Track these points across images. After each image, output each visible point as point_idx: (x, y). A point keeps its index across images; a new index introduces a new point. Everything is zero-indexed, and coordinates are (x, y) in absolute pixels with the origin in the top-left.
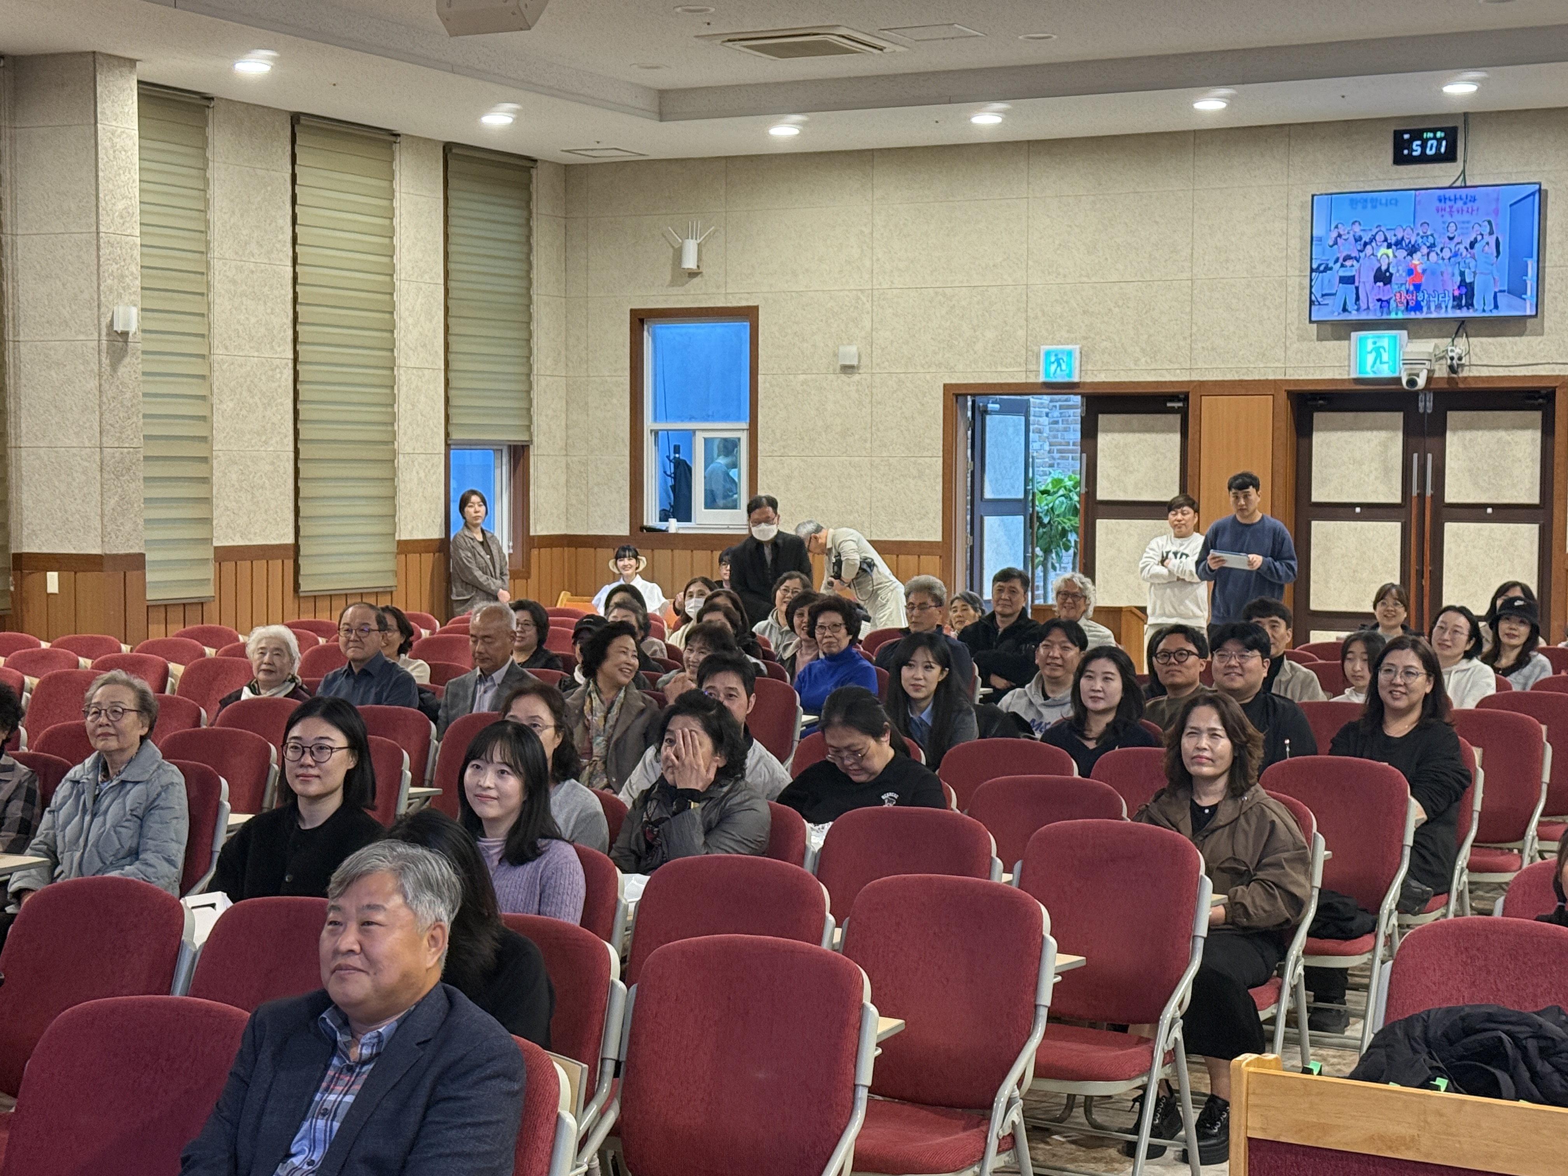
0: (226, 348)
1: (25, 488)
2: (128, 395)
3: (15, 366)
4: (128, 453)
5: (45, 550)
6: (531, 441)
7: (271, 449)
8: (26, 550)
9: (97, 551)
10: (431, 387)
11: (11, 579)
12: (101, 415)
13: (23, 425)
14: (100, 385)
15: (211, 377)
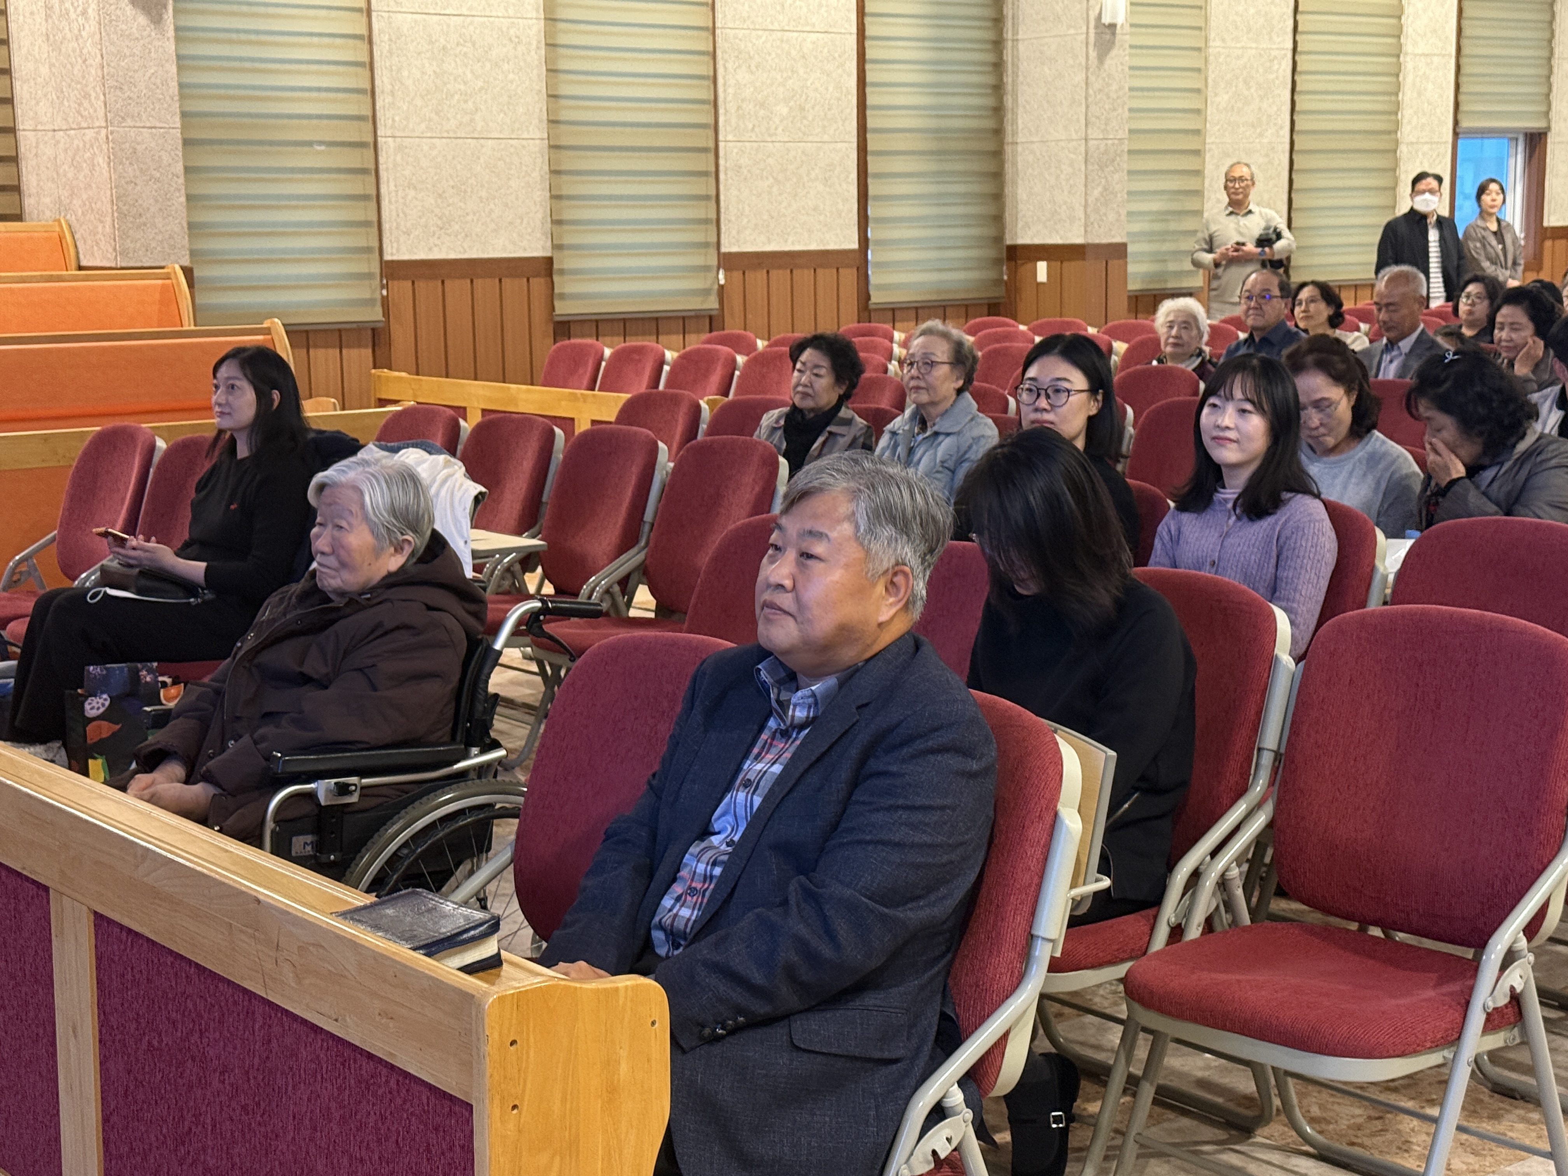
0: (1223, 40)
1: (1020, 182)
2: (1114, 87)
3: (1013, 64)
4: (1113, 144)
5: (1037, 241)
6: (1549, 128)
7: (1267, 141)
8: (1020, 241)
9: (1079, 240)
10: (1441, 73)
11: (1005, 268)
12: (1087, 107)
13: (1020, 122)
14: (1087, 78)
15: (1206, 70)
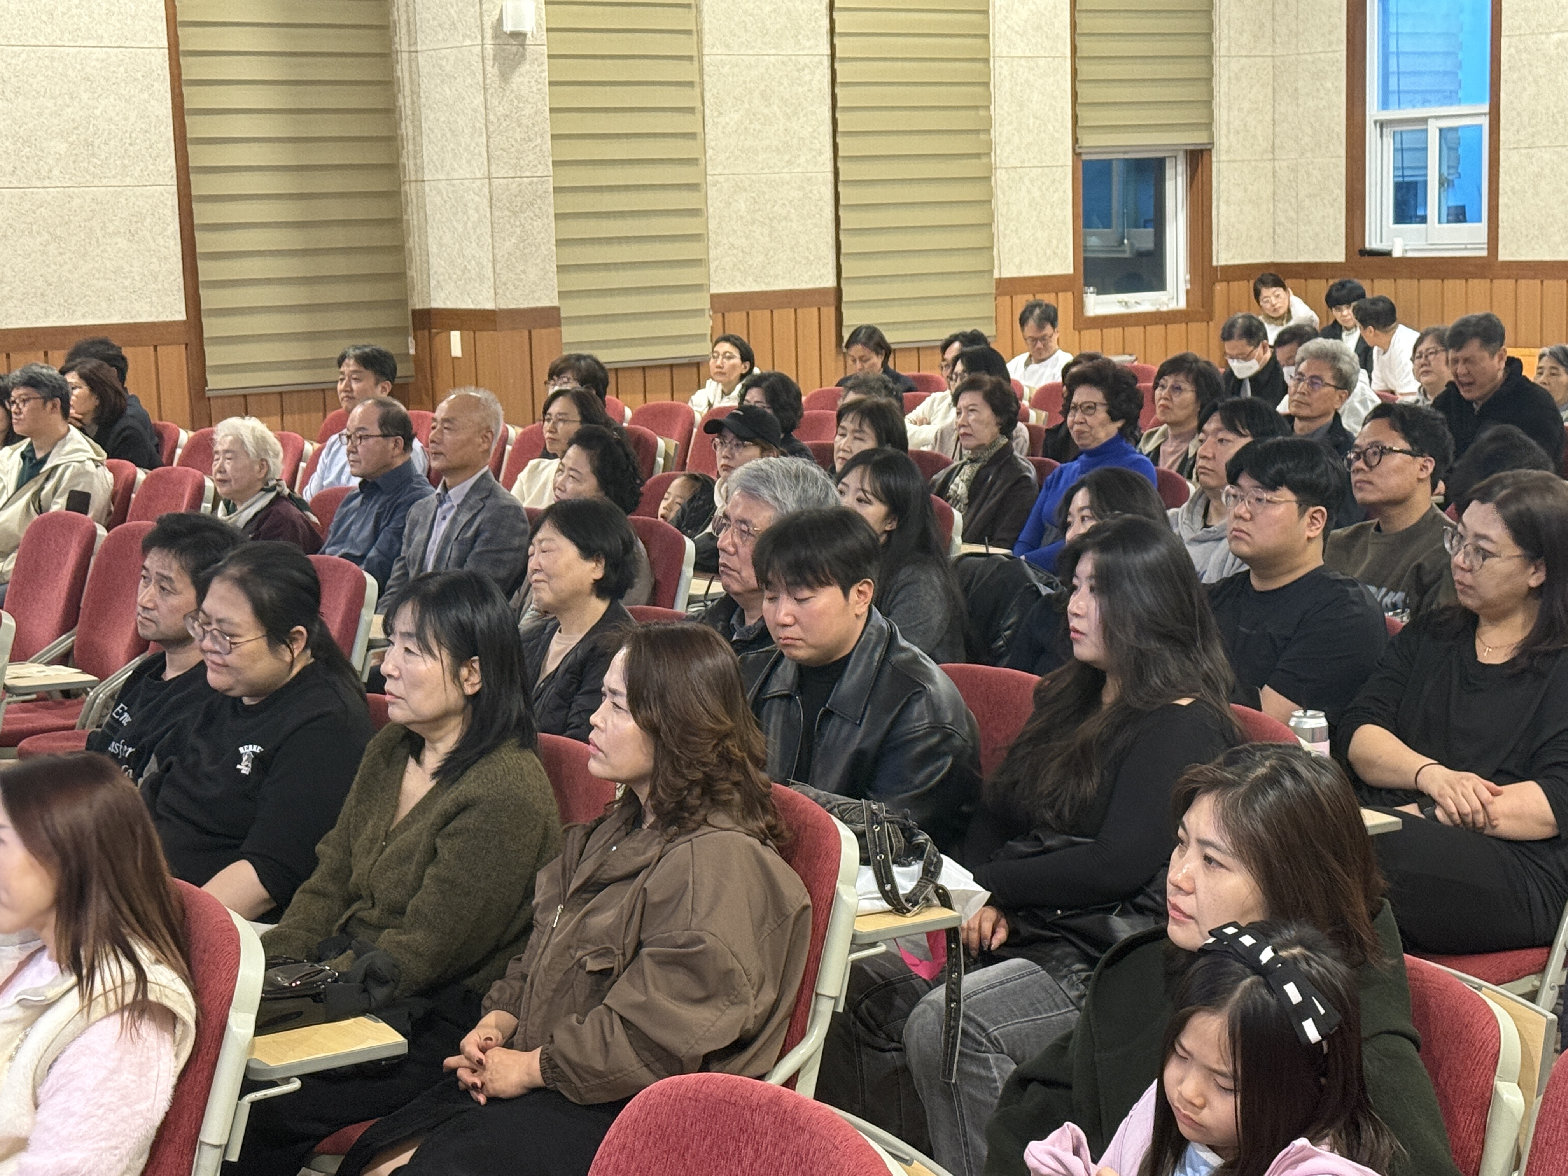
2: (527, 112)
4: (531, 183)
5: (450, 305)
6: (1212, 144)
7: (799, 170)
8: (434, 305)
9: (490, 306)
10: (1051, 81)
11: (411, 339)
12: (488, 137)
13: (427, 154)
14: (486, 101)
15: (702, 83)
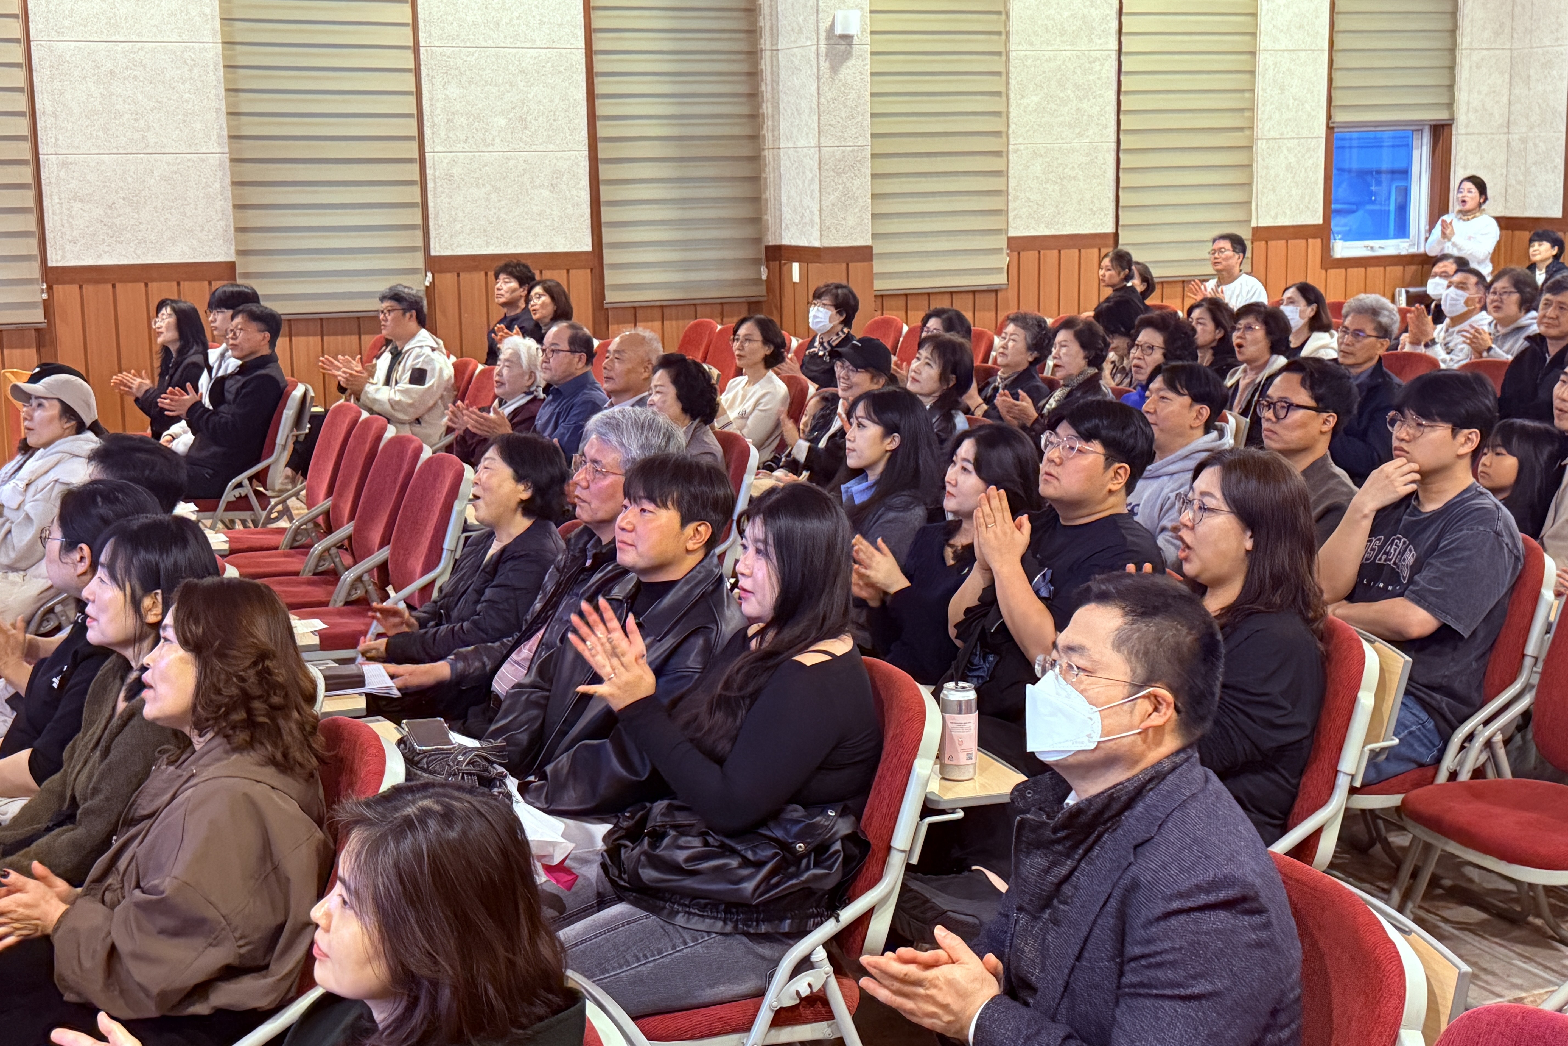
1: (782, 185)
3: (772, 74)
4: (852, 151)
5: (792, 243)
6: (1453, 120)
7: (1088, 140)
8: (786, 241)
9: (817, 244)
10: (1309, 69)
11: (763, 267)
12: (819, 116)
13: (781, 129)
14: (818, 88)
15: (1008, 73)
